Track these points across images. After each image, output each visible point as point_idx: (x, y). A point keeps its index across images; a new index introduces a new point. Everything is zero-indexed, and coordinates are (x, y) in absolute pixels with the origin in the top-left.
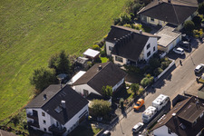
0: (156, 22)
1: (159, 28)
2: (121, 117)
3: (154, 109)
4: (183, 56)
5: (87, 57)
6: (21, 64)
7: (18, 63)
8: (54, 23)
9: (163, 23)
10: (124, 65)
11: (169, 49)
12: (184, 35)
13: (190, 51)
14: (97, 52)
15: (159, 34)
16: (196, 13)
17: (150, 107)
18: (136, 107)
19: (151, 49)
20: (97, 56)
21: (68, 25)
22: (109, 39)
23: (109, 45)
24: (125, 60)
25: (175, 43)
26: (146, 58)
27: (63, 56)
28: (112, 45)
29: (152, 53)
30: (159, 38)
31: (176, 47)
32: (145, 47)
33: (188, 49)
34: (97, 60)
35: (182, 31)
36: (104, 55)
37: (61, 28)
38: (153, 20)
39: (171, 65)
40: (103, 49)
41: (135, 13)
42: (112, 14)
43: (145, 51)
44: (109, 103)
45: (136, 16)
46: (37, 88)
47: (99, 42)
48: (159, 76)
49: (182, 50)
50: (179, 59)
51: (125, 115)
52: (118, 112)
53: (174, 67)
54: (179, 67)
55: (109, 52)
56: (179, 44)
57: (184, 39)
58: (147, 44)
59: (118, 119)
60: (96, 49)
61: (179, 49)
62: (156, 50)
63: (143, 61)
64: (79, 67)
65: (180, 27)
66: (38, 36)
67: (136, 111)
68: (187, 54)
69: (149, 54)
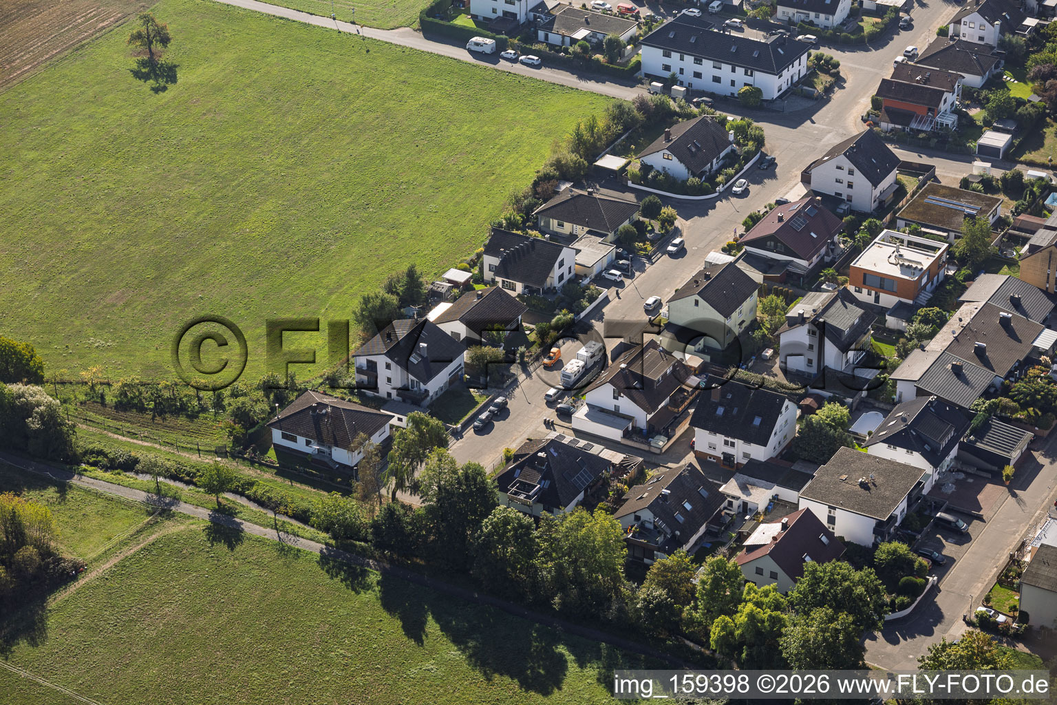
0: (568, 228)
1: (572, 238)
2: (522, 377)
3: (582, 363)
4: (621, 285)
5: (450, 281)
6: (330, 294)
7: (324, 292)
8: (381, 230)
9: (580, 230)
10: (519, 296)
11: (595, 271)
12: (620, 250)
13: (631, 276)
14: (468, 275)
15: (576, 245)
16: (637, 216)
17: (573, 361)
18: (546, 361)
19: (565, 269)
20: (468, 281)
21: (406, 233)
22: (491, 249)
23: (490, 261)
24: (519, 287)
25: (605, 262)
26: (556, 284)
27: (411, 274)
28: (495, 261)
29: (566, 277)
30: (578, 251)
31: (607, 269)
32: (557, 265)
33: (628, 273)
34: (467, 287)
35: (617, 242)
36: (479, 279)
37: (395, 237)
38: (561, 225)
39: (601, 297)
40: (476, 271)
41: (528, 214)
42: (484, 216)
43: (556, 272)
44: (500, 351)
45: (528, 220)
46: (364, 330)
47: (468, 258)
48: (582, 315)
49: (618, 273)
50: (613, 289)
51: (529, 375)
52: (515, 369)
53: (606, 301)
54: (614, 302)
55: (488, 275)
56: (612, 265)
57: (619, 256)
58: (559, 260)
59: (516, 380)
60: (465, 270)
61: (613, 271)
62: (573, 272)
63: (551, 291)
64: (436, 297)
65: (611, 236)
66: (355, 250)
67: (547, 368)
68: (627, 282)
69: (561, 278)
